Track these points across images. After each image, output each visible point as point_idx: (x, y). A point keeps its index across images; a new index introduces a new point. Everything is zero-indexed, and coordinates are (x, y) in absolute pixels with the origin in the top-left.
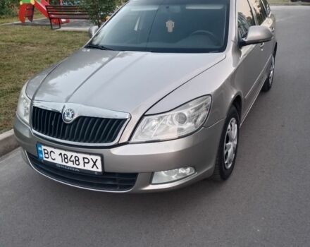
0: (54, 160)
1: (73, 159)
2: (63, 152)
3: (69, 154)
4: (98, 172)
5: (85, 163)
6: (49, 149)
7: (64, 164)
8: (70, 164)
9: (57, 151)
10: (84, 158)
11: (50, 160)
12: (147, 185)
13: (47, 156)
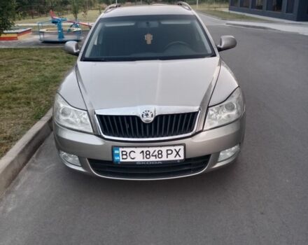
0: (134, 159)
1: (156, 153)
2: (145, 149)
3: (151, 150)
4: (180, 160)
5: (168, 154)
6: (128, 150)
7: (146, 160)
8: (153, 159)
9: (138, 150)
10: (167, 150)
11: (129, 160)
12: (215, 164)
13: (125, 157)
